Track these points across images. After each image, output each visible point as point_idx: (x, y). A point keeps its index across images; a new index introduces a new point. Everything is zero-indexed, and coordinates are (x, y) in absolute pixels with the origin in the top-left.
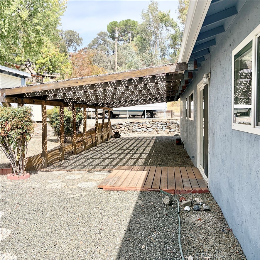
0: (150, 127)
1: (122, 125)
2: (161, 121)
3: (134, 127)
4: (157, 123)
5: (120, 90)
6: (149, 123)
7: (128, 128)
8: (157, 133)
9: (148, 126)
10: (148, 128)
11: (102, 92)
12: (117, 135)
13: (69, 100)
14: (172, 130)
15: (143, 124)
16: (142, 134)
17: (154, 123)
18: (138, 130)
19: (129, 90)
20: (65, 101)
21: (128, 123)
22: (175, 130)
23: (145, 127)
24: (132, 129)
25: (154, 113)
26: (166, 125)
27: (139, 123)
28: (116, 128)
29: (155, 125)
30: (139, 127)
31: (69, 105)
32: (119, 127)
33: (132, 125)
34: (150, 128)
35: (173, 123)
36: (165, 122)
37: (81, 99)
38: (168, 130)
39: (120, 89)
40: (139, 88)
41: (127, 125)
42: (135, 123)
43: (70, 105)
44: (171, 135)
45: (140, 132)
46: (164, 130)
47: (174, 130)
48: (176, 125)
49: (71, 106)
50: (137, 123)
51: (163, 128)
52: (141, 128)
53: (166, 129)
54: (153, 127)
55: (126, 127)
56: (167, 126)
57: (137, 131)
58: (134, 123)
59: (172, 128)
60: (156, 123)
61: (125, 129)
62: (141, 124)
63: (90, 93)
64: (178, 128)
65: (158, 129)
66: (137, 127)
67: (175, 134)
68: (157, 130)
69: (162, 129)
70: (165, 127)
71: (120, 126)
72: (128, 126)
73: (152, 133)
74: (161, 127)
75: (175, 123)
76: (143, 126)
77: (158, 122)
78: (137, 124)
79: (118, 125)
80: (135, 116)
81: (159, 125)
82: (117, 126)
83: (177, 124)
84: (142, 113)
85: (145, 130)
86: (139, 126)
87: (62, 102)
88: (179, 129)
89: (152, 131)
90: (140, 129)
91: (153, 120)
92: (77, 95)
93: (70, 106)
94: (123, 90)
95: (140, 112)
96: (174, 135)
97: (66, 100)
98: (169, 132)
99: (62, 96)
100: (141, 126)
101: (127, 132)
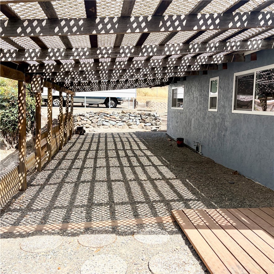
0: (120, 119)
1: (83, 116)
2: (134, 112)
3: (99, 119)
4: (129, 115)
5: (172, 49)
6: (118, 115)
7: (91, 120)
8: (129, 128)
9: (118, 118)
10: (117, 122)
11: (133, 51)
12: (80, 131)
13: (38, 68)
14: (147, 124)
15: (110, 116)
16: (109, 128)
17: (124, 114)
18: (105, 123)
19: (190, 50)
20: (30, 71)
21: (91, 113)
22: (152, 124)
23: (114, 120)
24: (97, 122)
25: (119, 101)
26: (140, 118)
27: (106, 115)
28: (76, 121)
29: (126, 118)
30: (106, 120)
31: (35, 80)
32: (80, 120)
33: (96, 117)
34: (120, 121)
35: (149, 115)
36: (139, 114)
37: (64, 69)
38: (143, 124)
39: (171, 47)
40: (211, 48)
41: (90, 117)
42: (101, 114)
43: (37, 80)
44: (147, 131)
45: (108, 127)
46: (137, 124)
47: (150, 124)
48: (153, 118)
49: (38, 82)
50: (104, 114)
51: (136, 121)
52: (108, 121)
53: (140, 122)
54: (123, 120)
55: (88, 119)
56: (142, 119)
57: (103, 125)
58: (99, 114)
59: (147, 121)
60: (127, 115)
61: (87, 122)
62: (108, 116)
63: (104, 52)
64: (155, 122)
65: (130, 122)
66: (104, 120)
67: (153, 129)
68: (129, 124)
69: (135, 123)
70: (139, 120)
71: (82, 117)
72: (91, 119)
73: (123, 128)
74: (134, 120)
75: (152, 116)
76: (110, 119)
77: (130, 113)
78: (103, 116)
79: (79, 117)
80: (92, 104)
81: (131, 117)
82: (77, 118)
83: (154, 116)
84: (103, 101)
85: (114, 123)
86: (106, 118)
87: (24, 72)
88: (157, 123)
89: (123, 125)
90: (107, 123)
91: (124, 111)
92: (75, 54)
93: (36, 82)
94: (177, 49)
95: (101, 100)
96: (152, 131)
97: (31, 69)
98: (144, 127)
99: (38, 55)
100: (109, 118)
101: (90, 126)
